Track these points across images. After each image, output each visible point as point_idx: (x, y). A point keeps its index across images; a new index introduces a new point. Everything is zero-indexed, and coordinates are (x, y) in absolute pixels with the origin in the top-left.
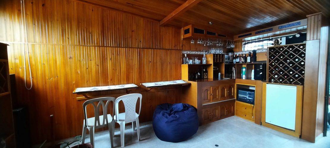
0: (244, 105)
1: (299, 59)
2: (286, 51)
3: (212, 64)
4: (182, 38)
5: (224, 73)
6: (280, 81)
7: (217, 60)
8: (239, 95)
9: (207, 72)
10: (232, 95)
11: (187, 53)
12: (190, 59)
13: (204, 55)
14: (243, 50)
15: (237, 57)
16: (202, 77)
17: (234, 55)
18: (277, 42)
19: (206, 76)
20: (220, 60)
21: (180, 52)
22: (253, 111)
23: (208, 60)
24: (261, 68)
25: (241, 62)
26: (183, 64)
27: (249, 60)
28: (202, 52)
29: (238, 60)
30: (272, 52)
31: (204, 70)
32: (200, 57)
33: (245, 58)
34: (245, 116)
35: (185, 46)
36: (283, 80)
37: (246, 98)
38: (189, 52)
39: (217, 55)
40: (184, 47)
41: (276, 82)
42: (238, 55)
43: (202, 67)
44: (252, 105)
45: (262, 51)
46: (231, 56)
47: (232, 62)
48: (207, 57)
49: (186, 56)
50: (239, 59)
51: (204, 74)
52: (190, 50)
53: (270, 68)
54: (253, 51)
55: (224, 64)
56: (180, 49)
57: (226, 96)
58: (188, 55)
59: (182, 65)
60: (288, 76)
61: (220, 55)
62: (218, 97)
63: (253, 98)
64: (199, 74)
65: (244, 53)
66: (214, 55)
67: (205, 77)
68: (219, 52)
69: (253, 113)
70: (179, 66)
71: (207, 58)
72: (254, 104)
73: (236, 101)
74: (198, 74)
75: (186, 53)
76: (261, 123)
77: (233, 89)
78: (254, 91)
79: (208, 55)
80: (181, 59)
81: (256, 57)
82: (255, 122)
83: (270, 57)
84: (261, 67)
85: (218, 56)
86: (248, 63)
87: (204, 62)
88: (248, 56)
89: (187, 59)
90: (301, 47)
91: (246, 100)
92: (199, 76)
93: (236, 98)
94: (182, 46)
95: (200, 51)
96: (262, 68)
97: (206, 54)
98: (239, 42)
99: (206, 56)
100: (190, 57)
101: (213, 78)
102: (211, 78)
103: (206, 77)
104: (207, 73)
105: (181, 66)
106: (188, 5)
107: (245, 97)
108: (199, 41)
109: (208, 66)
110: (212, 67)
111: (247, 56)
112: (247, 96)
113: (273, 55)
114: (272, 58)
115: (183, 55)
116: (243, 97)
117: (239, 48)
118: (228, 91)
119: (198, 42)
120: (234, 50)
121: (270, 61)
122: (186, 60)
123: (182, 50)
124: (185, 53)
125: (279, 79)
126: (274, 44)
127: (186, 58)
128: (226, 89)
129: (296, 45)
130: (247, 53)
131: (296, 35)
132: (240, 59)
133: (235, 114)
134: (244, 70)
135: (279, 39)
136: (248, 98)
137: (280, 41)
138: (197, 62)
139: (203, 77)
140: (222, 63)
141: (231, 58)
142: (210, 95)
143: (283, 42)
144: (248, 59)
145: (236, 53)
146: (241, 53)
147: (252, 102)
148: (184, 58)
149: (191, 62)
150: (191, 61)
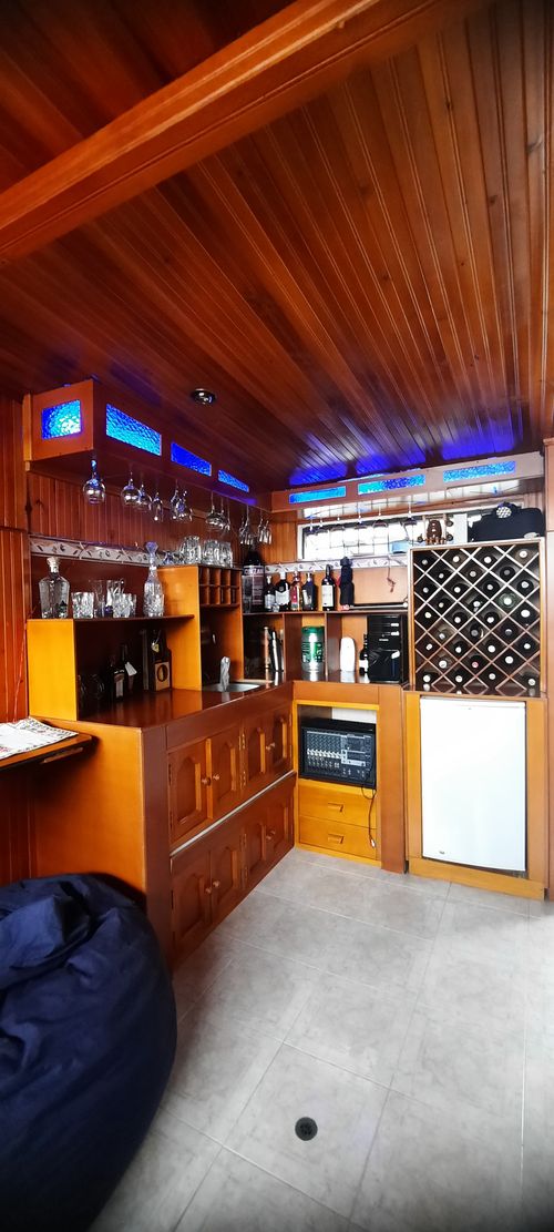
0: (331, 795)
1: (516, 600)
2: (472, 565)
3: (191, 617)
4: (28, 455)
5: (241, 657)
6: (455, 682)
7: (213, 600)
8: (311, 752)
9: (166, 655)
10: (284, 755)
11: (59, 552)
12: (83, 590)
13: (153, 568)
14: (300, 556)
15: (279, 585)
16: (147, 686)
17: (265, 575)
18: (435, 532)
19: (165, 677)
20: (224, 600)
21: (17, 542)
22: (373, 815)
23: (172, 597)
24: (393, 634)
25: (296, 607)
26: (37, 615)
27: (327, 596)
28: (141, 555)
29: (283, 598)
30: (425, 568)
31: (155, 647)
32: (133, 579)
33: (314, 591)
34: (338, 839)
35: (46, 512)
36: (466, 677)
37: (337, 765)
38: (69, 550)
39: (213, 569)
40: (38, 511)
41: (442, 688)
42: (283, 577)
43: (144, 632)
44: (369, 792)
45: (372, 565)
46: (257, 579)
47: (262, 607)
48: (167, 579)
49: (54, 570)
50: (287, 592)
51: (157, 666)
52: (76, 536)
53: (418, 632)
54: (341, 561)
55: (240, 614)
56: (11, 519)
57: (263, 769)
58: (65, 564)
59: (32, 623)
60: (482, 662)
61: (224, 571)
62: (238, 787)
63: (366, 760)
64: (131, 671)
65: (306, 568)
66: (202, 568)
67: (160, 685)
68: (221, 557)
69: (373, 826)
70: (10, 628)
71: (165, 586)
72: (374, 787)
73: (302, 782)
74: (126, 672)
75: (54, 552)
76: (407, 863)
77: (284, 727)
78: (368, 728)
79: (170, 571)
80: (26, 589)
81: (352, 588)
82: (383, 861)
83: (418, 588)
84: (394, 629)
85: (218, 575)
86: (325, 609)
87: (156, 608)
88: (324, 583)
89: (66, 587)
90: (523, 554)
91: (339, 771)
92: (131, 682)
93: (296, 769)
94: (29, 509)
95: (130, 548)
96: (397, 634)
97: (159, 567)
98: (283, 522)
99: (160, 574)
100: (80, 575)
101: (200, 689)
102: (189, 686)
103: (166, 684)
104: (167, 664)
105: (22, 632)
106: (108, 158)
107: (335, 760)
108: (133, 493)
109: (172, 624)
110: (195, 629)
111: (318, 583)
112: (342, 755)
113: (426, 583)
114: (426, 590)
115: (39, 563)
116: (326, 758)
117: (284, 546)
118: (273, 745)
119: (128, 498)
120: (265, 554)
121: (417, 603)
122: (54, 594)
123: (29, 533)
124: (47, 549)
125: (452, 676)
126: (424, 537)
127: (58, 583)
128: (262, 737)
129: (505, 548)
130: (320, 568)
131: (495, 509)
132: (292, 594)
133: (296, 838)
134: (313, 638)
135: (442, 522)
136: (345, 761)
137: (445, 529)
138: (121, 604)
139: (152, 684)
140: (234, 608)
141: (256, 589)
142: (204, 787)
143: (458, 532)
144: (324, 592)
145: (272, 569)
146: (293, 568)
147: (368, 781)
148: (42, 585)
149: (86, 605)
150: (88, 598)
